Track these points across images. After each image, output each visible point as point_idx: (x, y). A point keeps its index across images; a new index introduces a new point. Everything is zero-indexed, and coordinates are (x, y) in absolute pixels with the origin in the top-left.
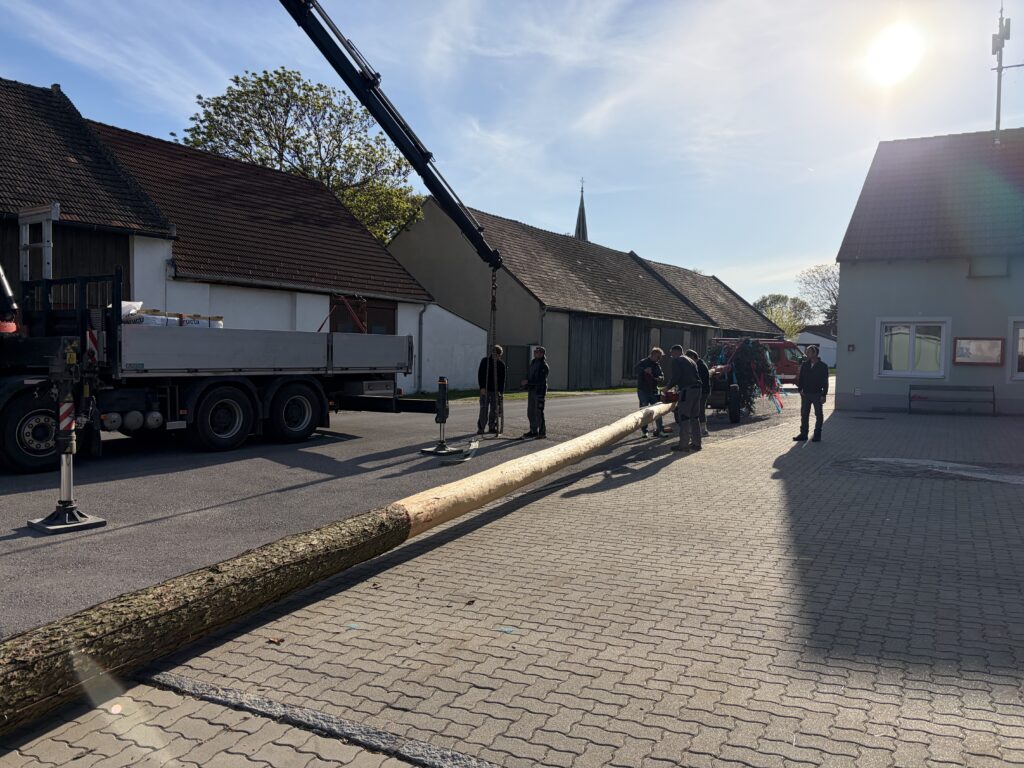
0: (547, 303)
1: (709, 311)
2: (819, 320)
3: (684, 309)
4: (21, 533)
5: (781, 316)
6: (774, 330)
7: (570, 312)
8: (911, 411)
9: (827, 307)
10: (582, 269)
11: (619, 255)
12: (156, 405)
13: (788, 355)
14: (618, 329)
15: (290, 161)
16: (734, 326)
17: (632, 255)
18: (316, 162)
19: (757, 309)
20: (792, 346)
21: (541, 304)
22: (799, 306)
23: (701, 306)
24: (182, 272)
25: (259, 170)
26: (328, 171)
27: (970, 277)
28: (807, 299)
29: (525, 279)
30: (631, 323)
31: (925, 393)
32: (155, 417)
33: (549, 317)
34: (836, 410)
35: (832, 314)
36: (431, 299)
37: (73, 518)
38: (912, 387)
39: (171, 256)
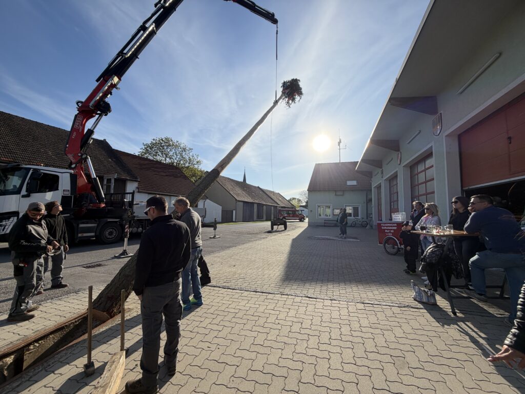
0: (238, 199)
1: (278, 201)
2: (304, 204)
3: (271, 201)
4: (113, 258)
5: (294, 203)
6: (293, 207)
7: (243, 202)
8: (325, 226)
9: (306, 201)
10: (246, 190)
11: (255, 187)
12: (141, 226)
13: (297, 213)
14: (255, 206)
15: (168, 161)
16: (284, 206)
17: (258, 187)
18: (176, 161)
19: (289, 201)
20: (298, 211)
21: (236, 200)
22: (299, 200)
23: (276, 201)
24: (140, 190)
25: (159, 163)
26: (179, 164)
27: (336, 195)
28: (301, 199)
29: (231, 193)
30: (259, 205)
31: (327, 222)
32: (140, 229)
33: (238, 203)
34: (309, 226)
35: (307, 202)
36: (207, 198)
37: (127, 254)
38: (325, 220)
39: (137, 186)
